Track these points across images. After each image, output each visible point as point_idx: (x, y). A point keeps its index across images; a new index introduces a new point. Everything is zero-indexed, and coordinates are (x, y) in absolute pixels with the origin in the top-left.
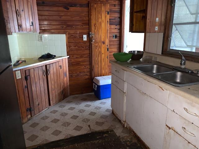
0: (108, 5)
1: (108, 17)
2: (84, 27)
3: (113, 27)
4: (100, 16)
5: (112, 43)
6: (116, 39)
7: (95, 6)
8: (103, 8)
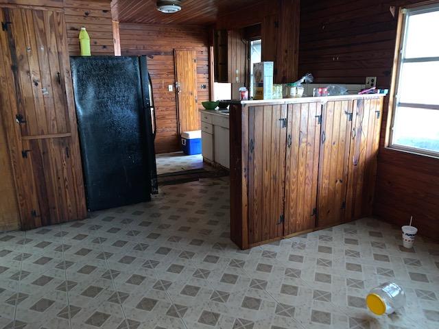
0: (195, 52)
1: (195, 64)
2: (170, 76)
3: (201, 75)
4: (186, 64)
5: (200, 94)
6: (205, 90)
7: (181, 53)
8: (189, 56)
